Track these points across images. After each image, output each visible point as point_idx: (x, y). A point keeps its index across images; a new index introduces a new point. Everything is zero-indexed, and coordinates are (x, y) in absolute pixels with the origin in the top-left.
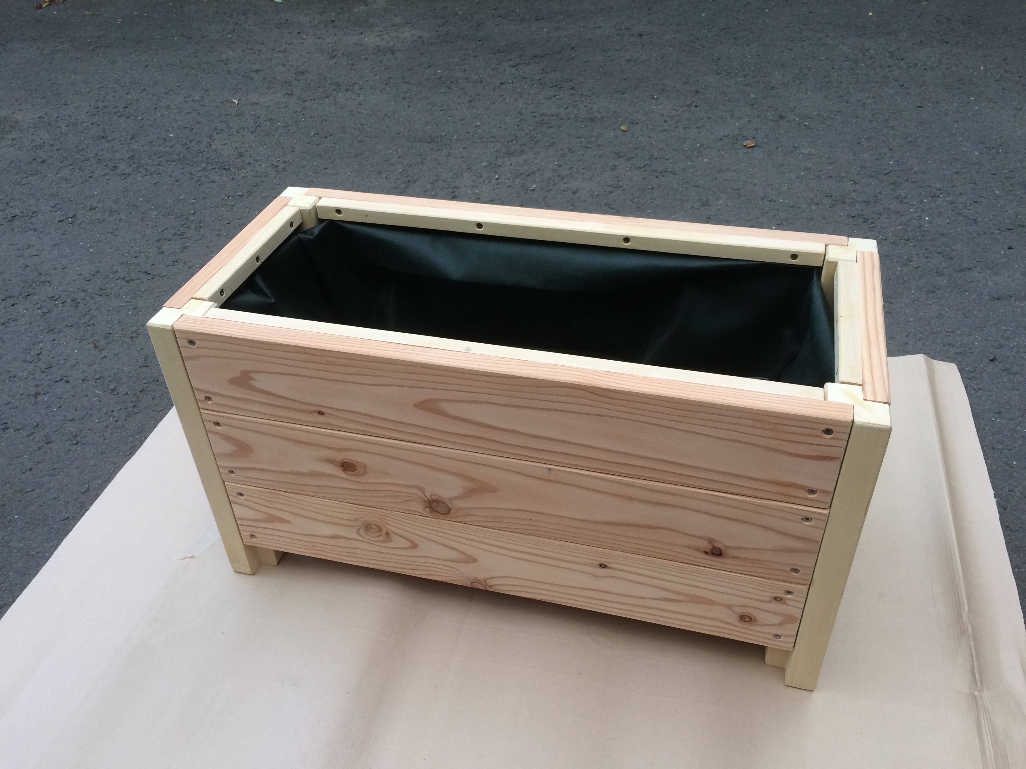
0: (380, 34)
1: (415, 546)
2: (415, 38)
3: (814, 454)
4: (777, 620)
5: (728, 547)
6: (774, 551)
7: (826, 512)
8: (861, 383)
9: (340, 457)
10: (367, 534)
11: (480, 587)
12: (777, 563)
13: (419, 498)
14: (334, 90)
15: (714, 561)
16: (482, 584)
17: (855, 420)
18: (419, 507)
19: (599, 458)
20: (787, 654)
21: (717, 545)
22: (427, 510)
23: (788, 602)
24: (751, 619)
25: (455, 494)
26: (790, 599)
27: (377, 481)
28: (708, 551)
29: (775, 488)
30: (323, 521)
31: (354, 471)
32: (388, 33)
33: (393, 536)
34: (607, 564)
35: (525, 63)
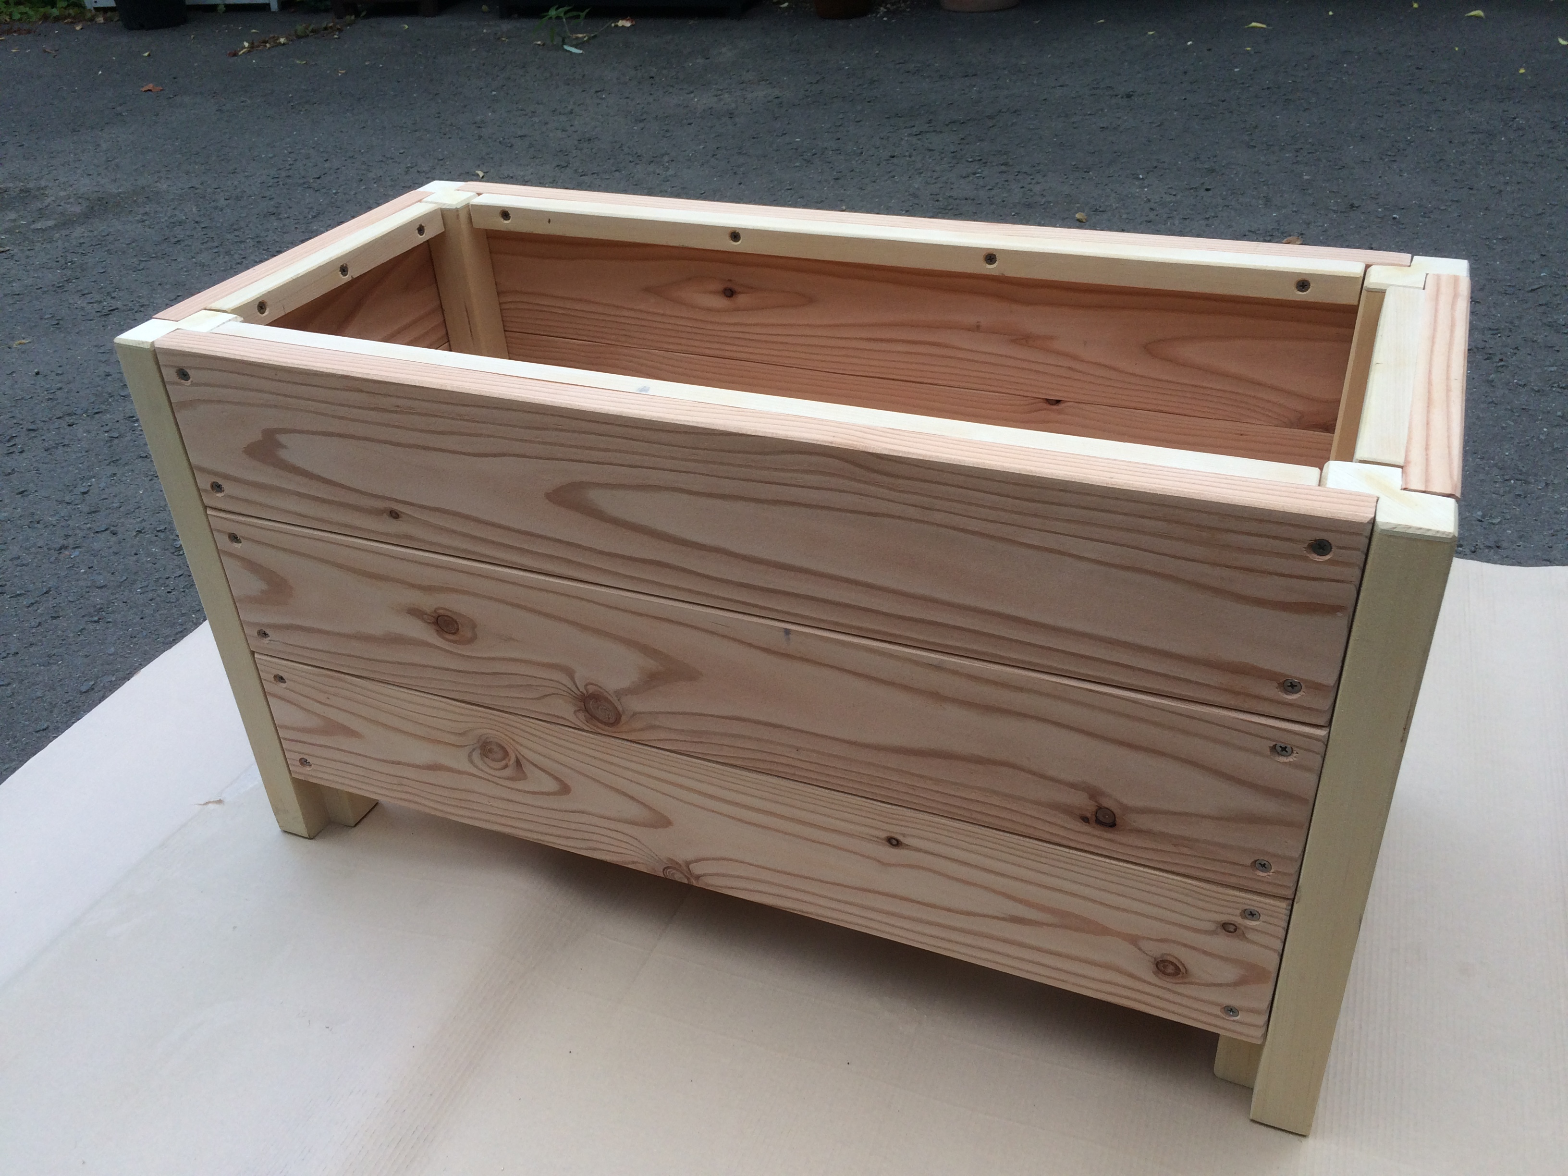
0: (719, 92)
1: (565, 789)
2: (770, 98)
3: (1292, 598)
4: (1229, 973)
5: (1126, 809)
6: (1217, 819)
7: (1322, 733)
8: (1402, 464)
9: (430, 603)
10: (484, 762)
11: (678, 877)
12: (1224, 846)
13: (565, 689)
14: (630, 162)
15: (1100, 837)
16: (682, 873)
17: (1378, 519)
18: (566, 710)
19: (875, 607)
20: (1255, 1051)
21: (1107, 803)
22: (581, 715)
23: (1250, 935)
24: (1177, 968)
25: (625, 683)
26: (1254, 929)
27: (493, 655)
28: (1089, 815)
29: (1215, 678)
30: (412, 735)
31: (454, 634)
32: (730, 93)
33: (528, 768)
34: (901, 838)
35: (934, 131)
